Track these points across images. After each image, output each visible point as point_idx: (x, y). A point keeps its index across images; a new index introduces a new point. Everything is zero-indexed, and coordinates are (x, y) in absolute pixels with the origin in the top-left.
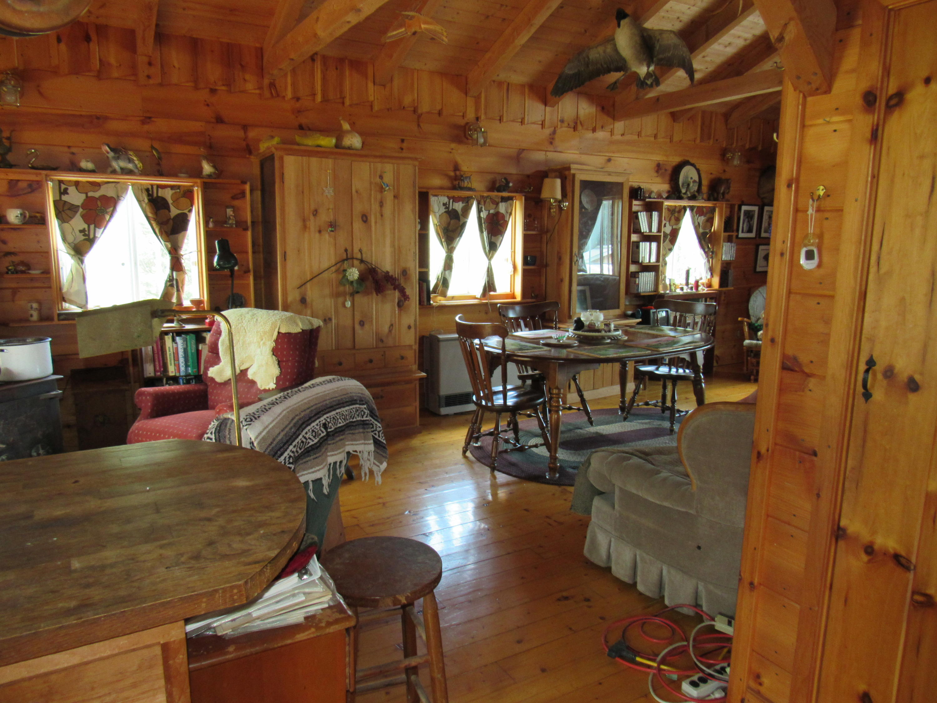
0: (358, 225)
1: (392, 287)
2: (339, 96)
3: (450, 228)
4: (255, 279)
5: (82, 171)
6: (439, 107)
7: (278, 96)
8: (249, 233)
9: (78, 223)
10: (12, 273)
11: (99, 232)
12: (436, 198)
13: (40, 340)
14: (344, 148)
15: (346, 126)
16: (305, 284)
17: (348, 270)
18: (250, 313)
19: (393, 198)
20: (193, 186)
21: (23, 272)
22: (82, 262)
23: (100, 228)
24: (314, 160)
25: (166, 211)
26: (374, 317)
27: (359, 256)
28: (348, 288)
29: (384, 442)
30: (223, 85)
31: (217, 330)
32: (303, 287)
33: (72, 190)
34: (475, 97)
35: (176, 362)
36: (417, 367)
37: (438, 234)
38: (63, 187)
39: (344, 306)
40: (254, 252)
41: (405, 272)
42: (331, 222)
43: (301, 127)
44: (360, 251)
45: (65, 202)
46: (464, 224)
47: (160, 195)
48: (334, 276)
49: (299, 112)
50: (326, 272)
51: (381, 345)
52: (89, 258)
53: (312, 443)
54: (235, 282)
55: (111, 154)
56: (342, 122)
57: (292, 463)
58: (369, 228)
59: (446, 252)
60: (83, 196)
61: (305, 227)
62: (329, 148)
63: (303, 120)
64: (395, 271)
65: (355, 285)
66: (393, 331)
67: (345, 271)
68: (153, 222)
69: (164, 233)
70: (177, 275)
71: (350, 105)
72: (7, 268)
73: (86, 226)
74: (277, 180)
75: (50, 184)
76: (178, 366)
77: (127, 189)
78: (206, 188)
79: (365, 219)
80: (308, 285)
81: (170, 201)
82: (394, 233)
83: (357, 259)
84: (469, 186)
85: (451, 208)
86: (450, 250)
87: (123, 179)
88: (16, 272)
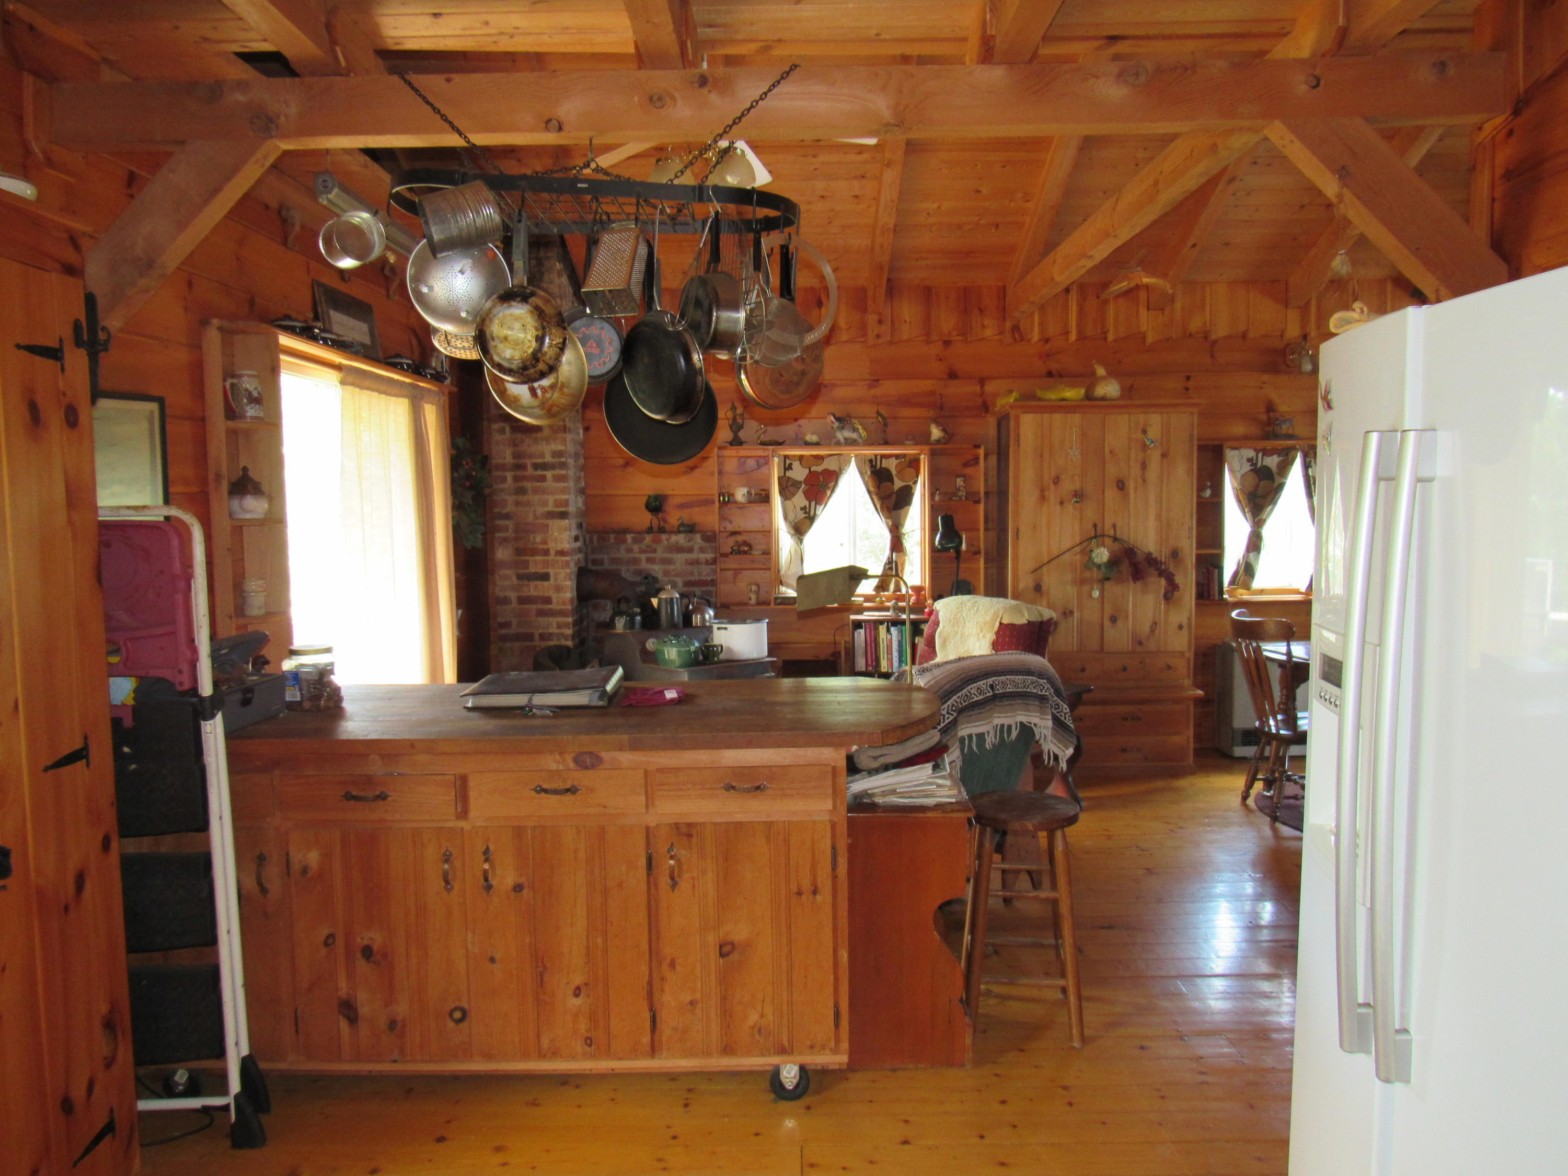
0: (1111, 494)
1: (1157, 573)
2: (1099, 331)
3: (1260, 491)
4: (986, 563)
5: (807, 444)
6: (1242, 328)
7: (1022, 339)
8: (982, 507)
9: (800, 499)
10: (736, 554)
11: (819, 509)
12: (1236, 452)
13: (758, 620)
14: (1096, 399)
15: (1101, 371)
16: (1040, 567)
17: (1095, 550)
18: (972, 601)
19: (1159, 457)
20: (919, 454)
21: (745, 553)
22: (801, 541)
23: (820, 505)
24: (1057, 417)
25: (889, 484)
26: (1131, 611)
27: (1112, 533)
28: (1095, 574)
29: (1072, 726)
30: (958, 335)
31: (935, 620)
32: (1038, 572)
33: (796, 465)
34: (1300, 308)
35: (890, 656)
36: (1191, 681)
37: (1239, 501)
38: (788, 462)
39: (1090, 596)
40: (986, 529)
41: (1175, 554)
42: (1076, 491)
43: (1050, 374)
44: (1114, 526)
45: (789, 478)
46: (1281, 487)
47: (883, 466)
48: (1078, 557)
49: (1048, 355)
50: (1068, 553)
51: (1139, 649)
52: (809, 538)
53: (976, 699)
54: (962, 566)
55: (836, 424)
56: (1096, 366)
57: (955, 711)
58: (1126, 496)
59: (1251, 527)
60: (806, 471)
61: (1043, 498)
62: (1074, 401)
63: (1054, 366)
64: (1161, 552)
65: (1103, 569)
66: (1157, 631)
67: (1091, 551)
68: (874, 497)
69: (885, 508)
70: (896, 557)
71: (1115, 341)
72: (732, 548)
73: (807, 503)
74: (1012, 443)
75: (776, 459)
76: (890, 661)
77: (849, 462)
78: (933, 454)
79: (1120, 485)
80: (1045, 569)
81: (894, 472)
82: (1161, 503)
83: (1110, 536)
84: (1291, 432)
85: (1259, 465)
86: (1257, 523)
87: (845, 451)
88: (740, 552)
